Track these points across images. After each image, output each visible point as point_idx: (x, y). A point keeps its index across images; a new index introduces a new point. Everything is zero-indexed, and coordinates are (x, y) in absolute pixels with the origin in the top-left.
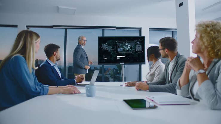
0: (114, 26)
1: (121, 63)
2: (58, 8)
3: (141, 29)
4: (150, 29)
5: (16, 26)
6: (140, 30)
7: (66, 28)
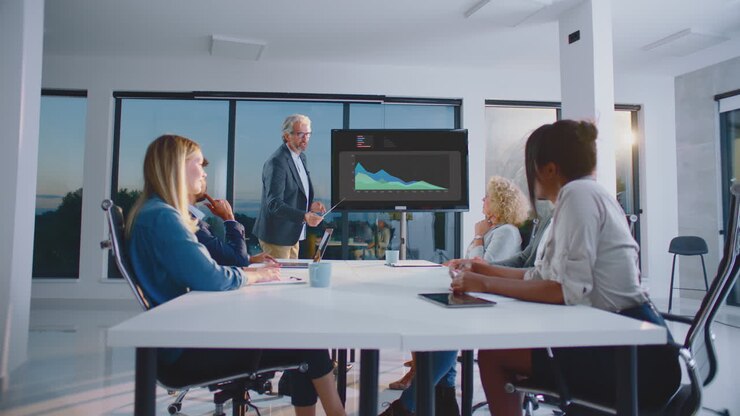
0: (379, 94)
1: (397, 208)
2: (211, 40)
3: (460, 102)
4: (488, 102)
5: (83, 94)
6: (457, 105)
7: (233, 98)
